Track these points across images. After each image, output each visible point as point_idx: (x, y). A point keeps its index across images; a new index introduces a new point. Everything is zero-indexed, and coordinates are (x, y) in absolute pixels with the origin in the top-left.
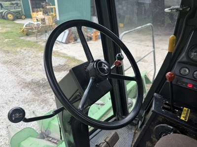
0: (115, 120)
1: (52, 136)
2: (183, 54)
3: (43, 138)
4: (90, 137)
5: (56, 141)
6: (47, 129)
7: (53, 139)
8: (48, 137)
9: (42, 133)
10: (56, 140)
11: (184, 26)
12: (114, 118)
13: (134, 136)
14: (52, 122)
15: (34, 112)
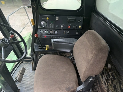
0: (21, 63)
2: (39, 26)
4: (12, 75)
12: (20, 62)
13: (32, 65)
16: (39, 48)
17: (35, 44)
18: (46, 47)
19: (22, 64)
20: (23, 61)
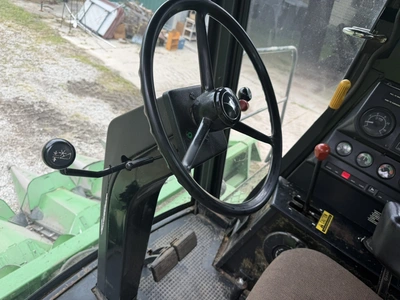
0: (192, 212)
1: (45, 224)
2: (352, 118)
3: (24, 224)
5: (51, 235)
6: (35, 208)
7: (45, 229)
8: (34, 223)
9: (23, 214)
10: (51, 232)
11: (366, 68)
12: (191, 208)
13: (221, 246)
14: (48, 195)
15: (9, 168)
16: (292, 205)
17: (280, 178)
18: (320, 214)
19: (193, 216)
20: (201, 211)
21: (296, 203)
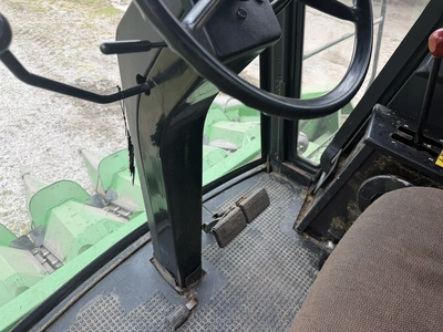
0: (264, 170)
1: (120, 204)
3: (101, 206)
5: (127, 214)
6: (109, 188)
7: (120, 209)
8: (110, 204)
9: (98, 196)
10: (127, 211)
12: (263, 166)
13: (303, 206)
14: (120, 174)
15: (80, 152)
16: (396, 137)
17: (377, 106)
18: (440, 146)
19: (265, 175)
20: (275, 168)
21: (402, 134)
